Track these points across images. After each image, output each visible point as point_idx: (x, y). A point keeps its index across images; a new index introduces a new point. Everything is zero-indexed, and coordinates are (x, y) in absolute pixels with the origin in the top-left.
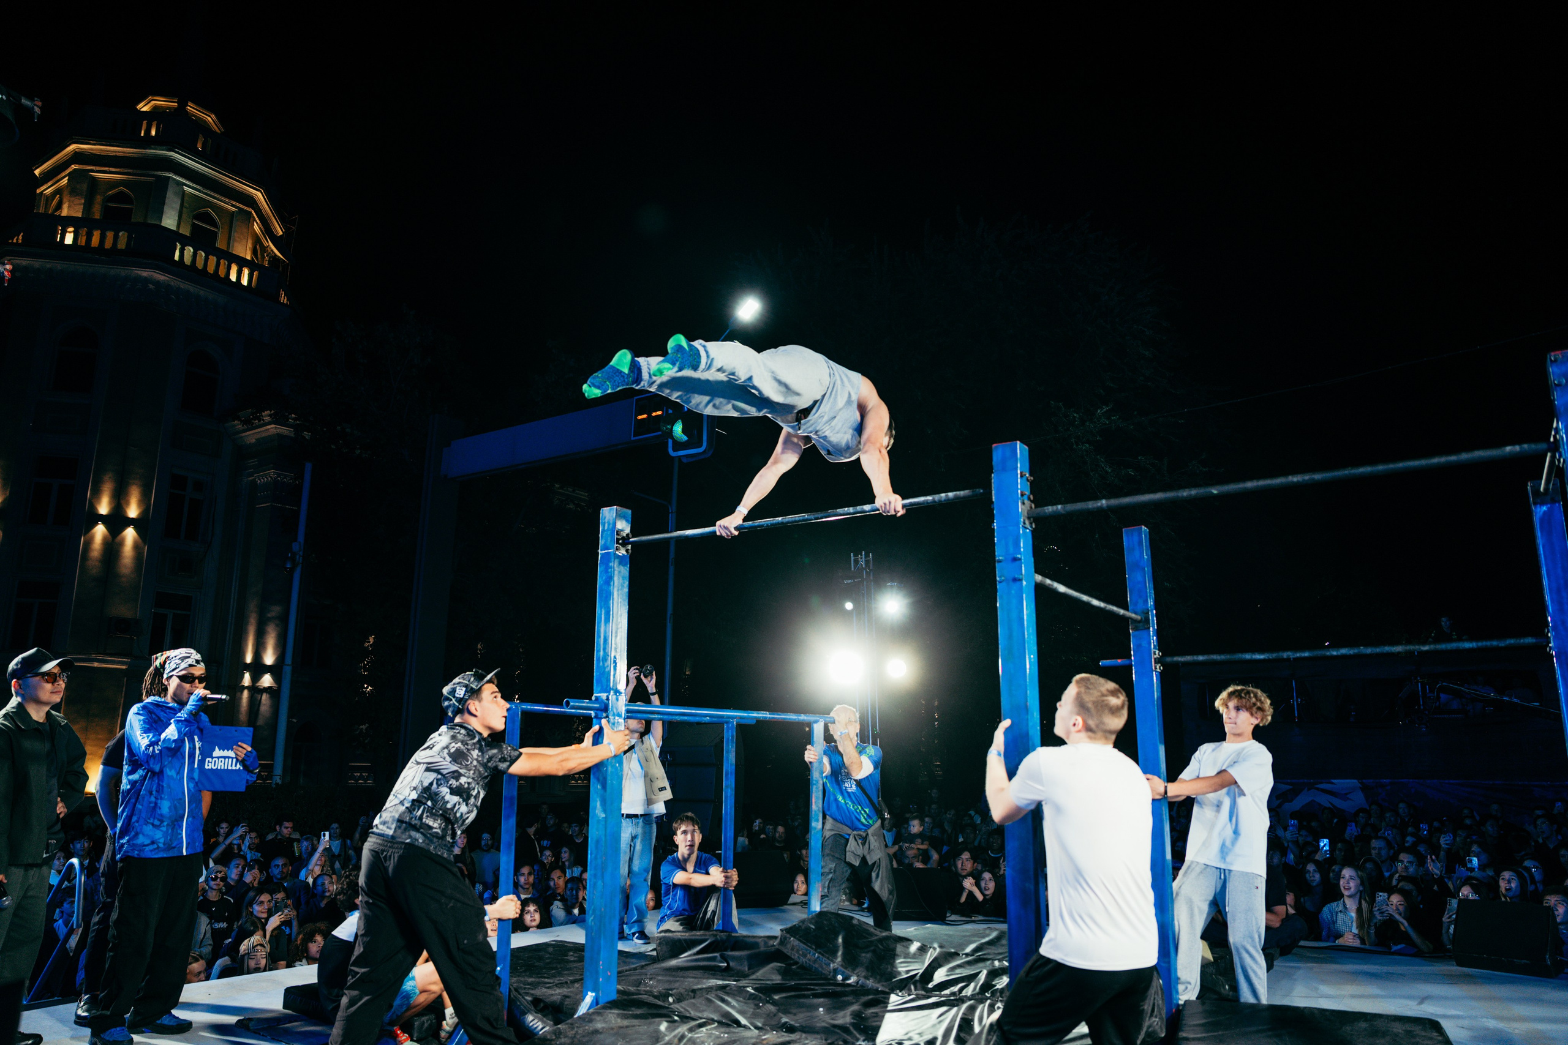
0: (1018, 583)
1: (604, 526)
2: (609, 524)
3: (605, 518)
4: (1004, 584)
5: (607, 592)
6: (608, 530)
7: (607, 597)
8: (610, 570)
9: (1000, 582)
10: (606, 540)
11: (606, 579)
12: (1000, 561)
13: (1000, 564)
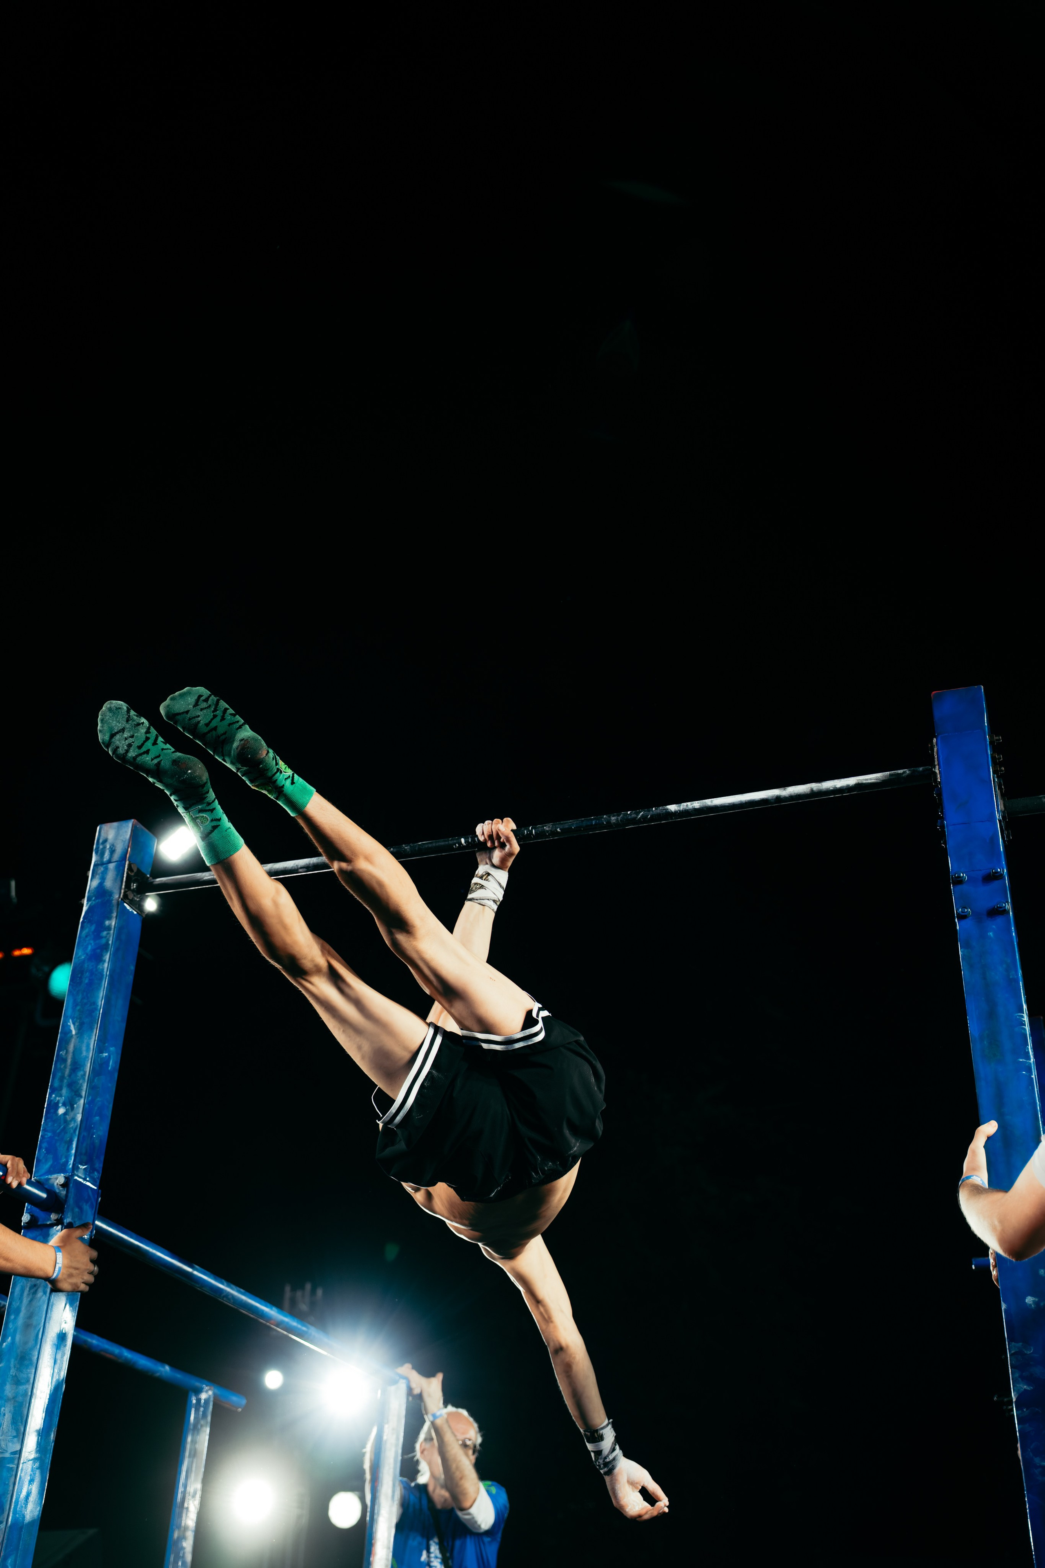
0: (1000, 920)
1: (102, 855)
2: (112, 851)
3: (105, 841)
4: (968, 923)
5: (92, 973)
6: (109, 862)
7: (91, 983)
8: (104, 933)
9: (962, 917)
10: (103, 879)
11: (94, 950)
12: (959, 881)
13: (959, 887)
